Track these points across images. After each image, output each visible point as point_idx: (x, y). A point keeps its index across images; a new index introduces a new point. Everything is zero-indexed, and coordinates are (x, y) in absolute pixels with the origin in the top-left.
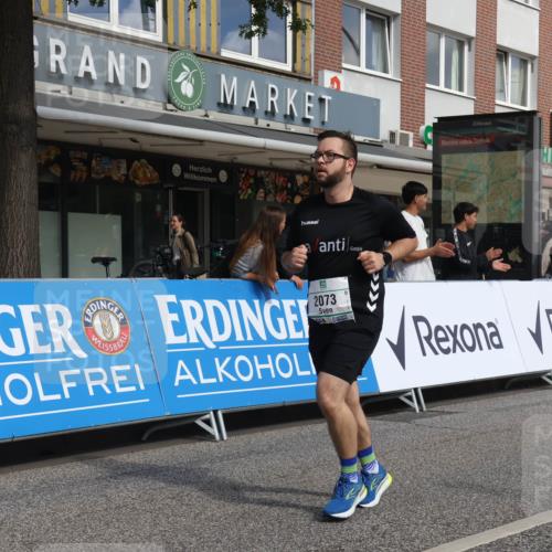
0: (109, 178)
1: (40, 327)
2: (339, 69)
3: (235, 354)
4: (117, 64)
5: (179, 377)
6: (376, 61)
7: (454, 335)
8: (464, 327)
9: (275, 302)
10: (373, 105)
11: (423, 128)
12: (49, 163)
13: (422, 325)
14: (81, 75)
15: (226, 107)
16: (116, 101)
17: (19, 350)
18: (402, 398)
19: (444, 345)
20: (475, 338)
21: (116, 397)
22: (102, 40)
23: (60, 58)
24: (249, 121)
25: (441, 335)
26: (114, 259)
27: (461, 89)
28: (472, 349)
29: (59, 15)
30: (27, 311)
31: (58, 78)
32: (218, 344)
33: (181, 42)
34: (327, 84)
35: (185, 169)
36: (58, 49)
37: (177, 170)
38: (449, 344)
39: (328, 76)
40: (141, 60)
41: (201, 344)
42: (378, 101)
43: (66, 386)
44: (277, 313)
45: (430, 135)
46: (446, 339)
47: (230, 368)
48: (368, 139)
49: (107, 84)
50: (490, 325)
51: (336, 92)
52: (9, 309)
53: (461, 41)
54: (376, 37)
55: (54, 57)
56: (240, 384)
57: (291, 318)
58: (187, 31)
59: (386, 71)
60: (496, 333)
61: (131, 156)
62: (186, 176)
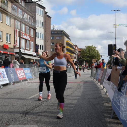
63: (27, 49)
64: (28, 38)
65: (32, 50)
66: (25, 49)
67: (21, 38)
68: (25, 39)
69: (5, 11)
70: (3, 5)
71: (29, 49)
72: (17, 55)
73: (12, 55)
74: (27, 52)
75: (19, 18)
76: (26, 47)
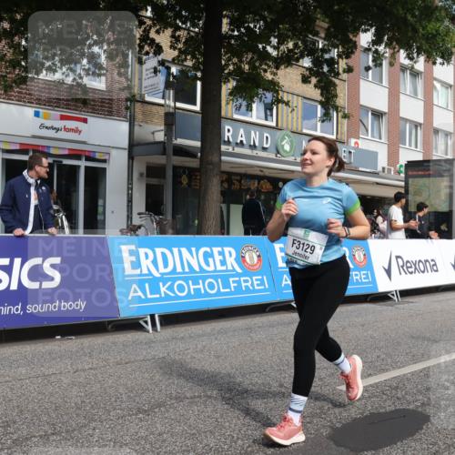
1: (221, 257)
2: (358, 138)
4: (255, 136)
5: (284, 283)
6: (376, 134)
7: (415, 265)
8: (420, 261)
10: (374, 155)
11: (398, 166)
12: (223, 181)
13: (400, 260)
14: (239, 141)
16: (254, 153)
17: (212, 268)
18: (389, 295)
19: (410, 270)
20: (425, 267)
21: (255, 291)
22: (248, 126)
23: (230, 134)
25: (409, 265)
27: (416, 147)
28: (423, 272)
29: (229, 116)
30: (216, 250)
31: (228, 143)
33: (284, 126)
34: (353, 145)
36: (229, 130)
37: (281, 184)
38: (413, 270)
39: (353, 141)
40: (265, 135)
42: (377, 153)
43: (232, 285)
45: (403, 169)
46: (411, 267)
48: (372, 171)
49: (250, 146)
50: (432, 260)
51: (357, 148)
52: (208, 249)
53: (417, 125)
54: (376, 123)
55: (227, 134)
58: (287, 121)
59: (380, 138)
60: (435, 265)
61: (259, 178)
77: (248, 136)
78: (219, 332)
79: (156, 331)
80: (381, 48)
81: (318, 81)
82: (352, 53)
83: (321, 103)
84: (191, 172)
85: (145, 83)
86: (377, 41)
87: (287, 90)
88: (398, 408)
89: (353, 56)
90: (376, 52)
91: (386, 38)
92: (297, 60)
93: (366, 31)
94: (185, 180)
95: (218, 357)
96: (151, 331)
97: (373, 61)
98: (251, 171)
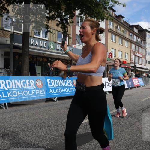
0: (39, 60)
2: (75, 45)
3: (59, 88)
4: (41, 43)
5: (50, 92)
6: (81, 44)
9: (65, 80)
10: (80, 50)
12: (30, 58)
14: (36, 45)
15: (58, 50)
16: (41, 49)
23: (33, 42)
24: (61, 52)
26: (40, 73)
29: (33, 36)
31: (32, 45)
32: (56, 87)
33: (51, 40)
34: (74, 47)
35: (51, 59)
36: (32, 41)
37: (50, 59)
39: (74, 46)
40: (45, 43)
41: (54, 87)
44: (66, 82)
47: (58, 91)
49: (40, 46)
51: (75, 48)
55: (32, 42)
56: (60, 93)
57: (68, 83)
58: (52, 38)
61: (43, 57)
62: (52, 60)
63: (140, 64)
64: (140, 55)
65: (143, 65)
66: (138, 64)
67: (135, 56)
68: (139, 57)
69: (125, 38)
70: (123, 33)
71: (141, 64)
72: (133, 68)
73: (129, 68)
74: (140, 66)
75: (134, 42)
76: (139, 63)
77: (39, 43)
78: (28, 109)
79: (6, 108)
80: (82, 16)
81: (62, 26)
82: (73, 17)
83: (63, 33)
84: (20, 54)
85: (3, 23)
86: (81, 14)
87: (52, 28)
88: (87, 132)
89: (73, 18)
90: (81, 17)
91: (84, 12)
92: (55, 18)
93: (78, 10)
94: (17, 57)
95: (28, 117)
96: (4, 109)
97: (80, 20)
98: (40, 55)
